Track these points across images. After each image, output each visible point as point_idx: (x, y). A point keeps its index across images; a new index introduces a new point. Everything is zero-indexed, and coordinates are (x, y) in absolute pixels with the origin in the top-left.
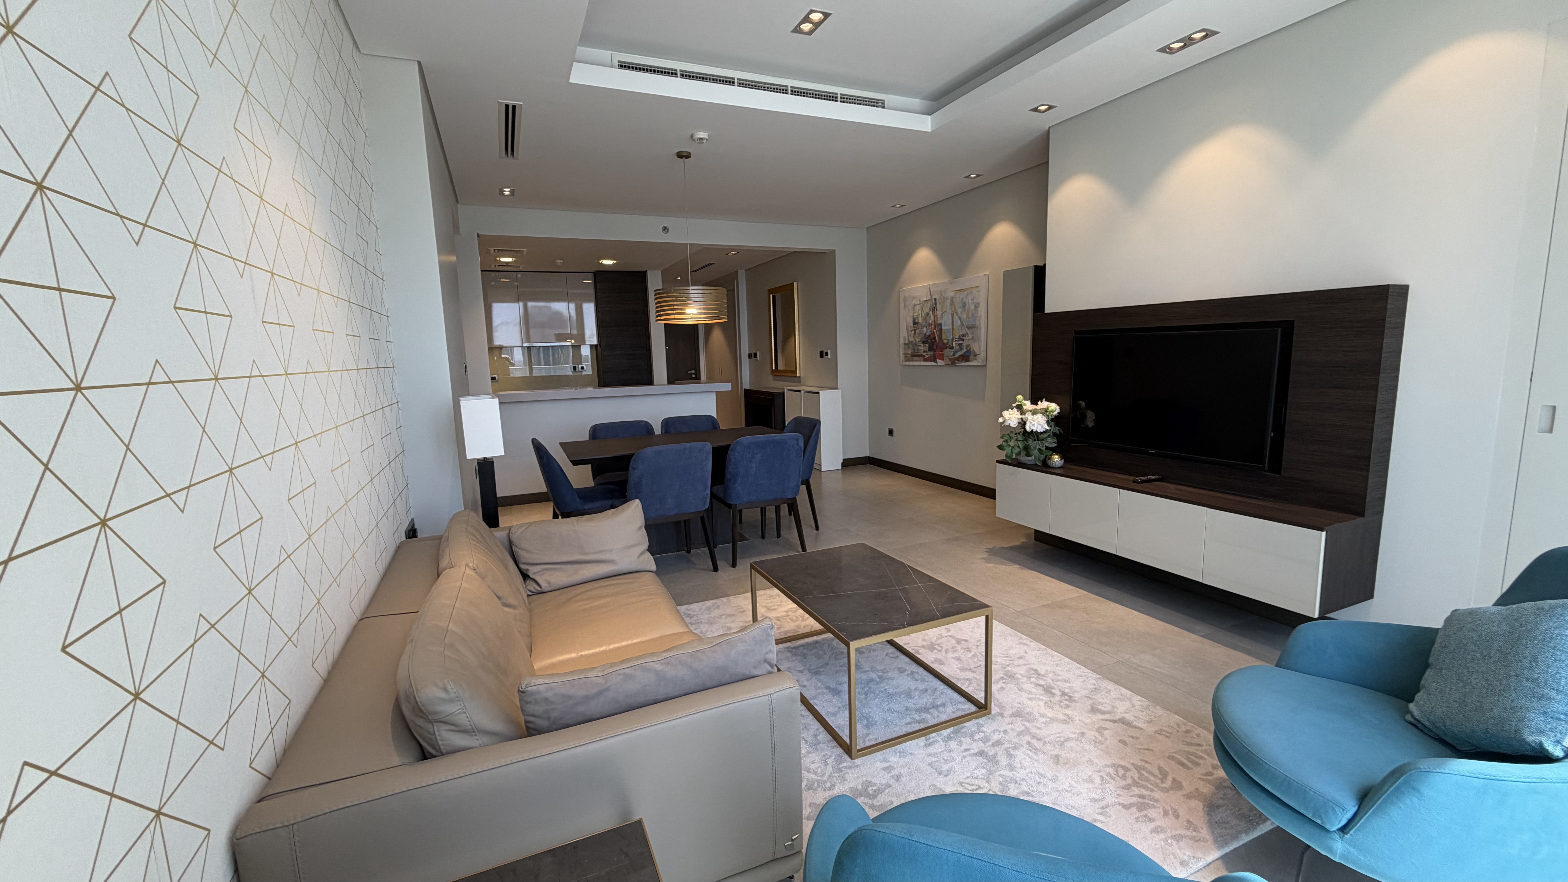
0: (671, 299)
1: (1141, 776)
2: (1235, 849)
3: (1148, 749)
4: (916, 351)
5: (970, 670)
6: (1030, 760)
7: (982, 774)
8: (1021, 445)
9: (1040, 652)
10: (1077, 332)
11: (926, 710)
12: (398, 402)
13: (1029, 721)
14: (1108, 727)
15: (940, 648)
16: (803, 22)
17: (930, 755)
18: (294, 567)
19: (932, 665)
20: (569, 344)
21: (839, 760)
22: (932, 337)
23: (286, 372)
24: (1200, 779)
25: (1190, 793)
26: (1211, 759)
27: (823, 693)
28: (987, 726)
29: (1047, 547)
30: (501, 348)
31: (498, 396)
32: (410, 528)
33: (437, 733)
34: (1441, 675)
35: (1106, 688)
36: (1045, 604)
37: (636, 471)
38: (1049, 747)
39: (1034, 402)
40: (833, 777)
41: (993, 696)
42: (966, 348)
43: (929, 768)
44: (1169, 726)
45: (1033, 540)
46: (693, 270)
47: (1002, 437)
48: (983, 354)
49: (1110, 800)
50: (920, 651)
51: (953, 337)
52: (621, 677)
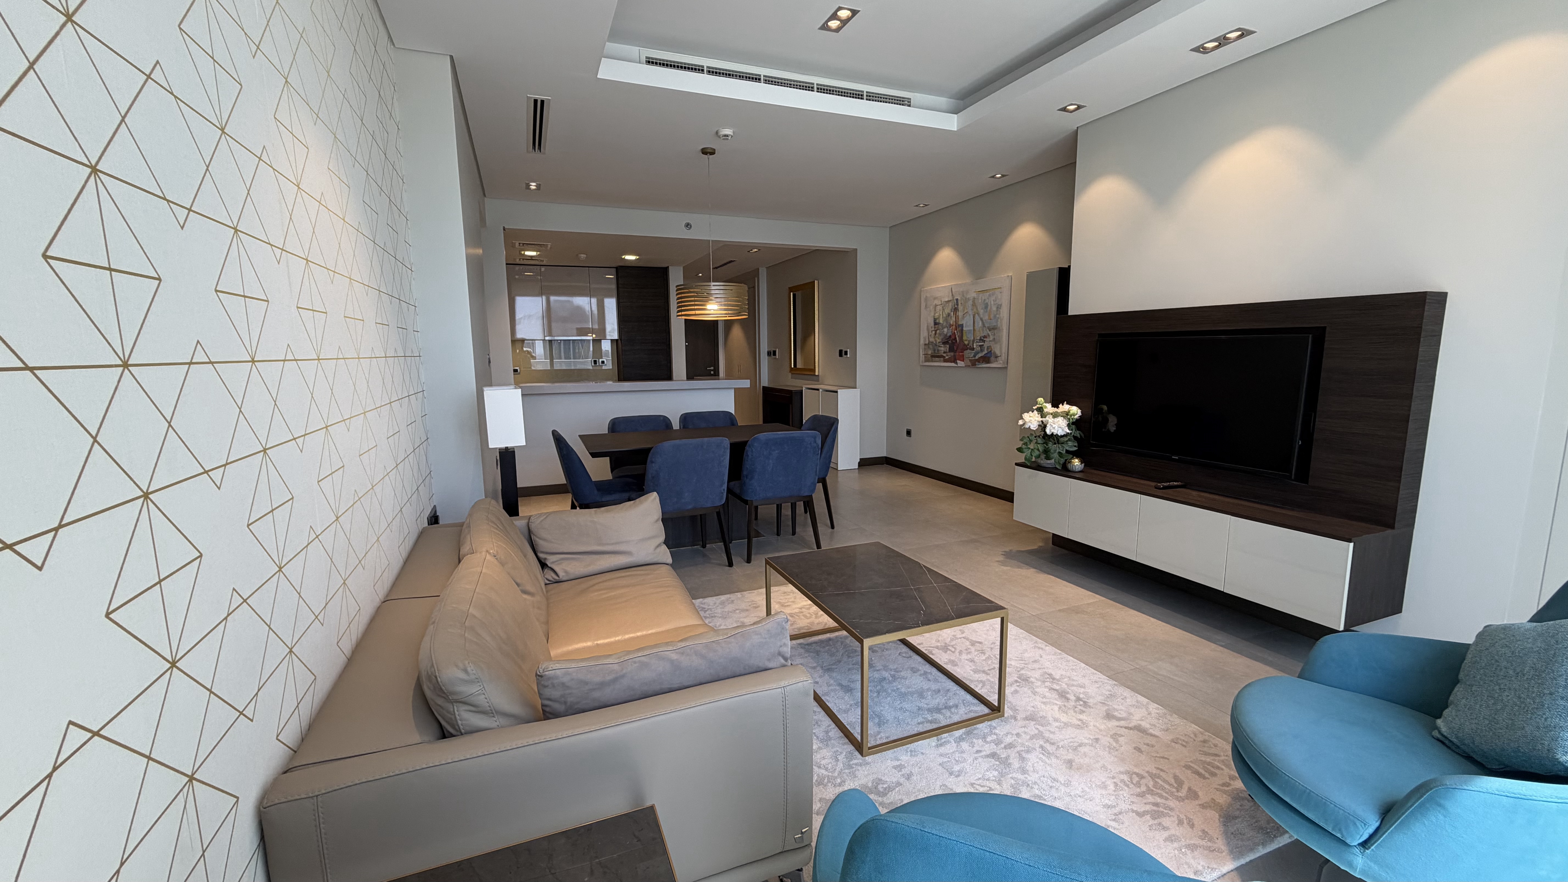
0: (693, 294)
1: (1156, 784)
2: (1251, 861)
3: (1163, 758)
4: (936, 352)
5: (984, 672)
6: (1042, 764)
7: (994, 776)
8: (1041, 448)
9: (1055, 657)
10: (1100, 335)
11: (938, 710)
12: (423, 391)
13: (1042, 725)
14: (1123, 734)
15: (953, 650)
16: (831, 19)
17: (941, 755)
18: (322, 547)
19: (945, 666)
20: (591, 338)
21: (850, 757)
22: (953, 337)
23: (318, 357)
24: (1217, 789)
25: (1205, 803)
26: (1229, 771)
27: (835, 690)
28: (1000, 728)
29: (1065, 551)
30: (523, 341)
31: (521, 387)
32: (432, 515)
33: (457, 713)
34: (1471, 691)
35: (1122, 695)
36: (1061, 608)
37: (653, 465)
38: (1061, 751)
39: (1055, 405)
40: (844, 773)
41: (1006, 699)
42: (987, 349)
43: (940, 768)
44: (1186, 735)
45: (1051, 544)
46: (714, 267)
47: (1021, 440)
48: (1004, 357)
49: (1124, 806)
50: (934, 652)
51: (974, 338)
52: (637, 665)
